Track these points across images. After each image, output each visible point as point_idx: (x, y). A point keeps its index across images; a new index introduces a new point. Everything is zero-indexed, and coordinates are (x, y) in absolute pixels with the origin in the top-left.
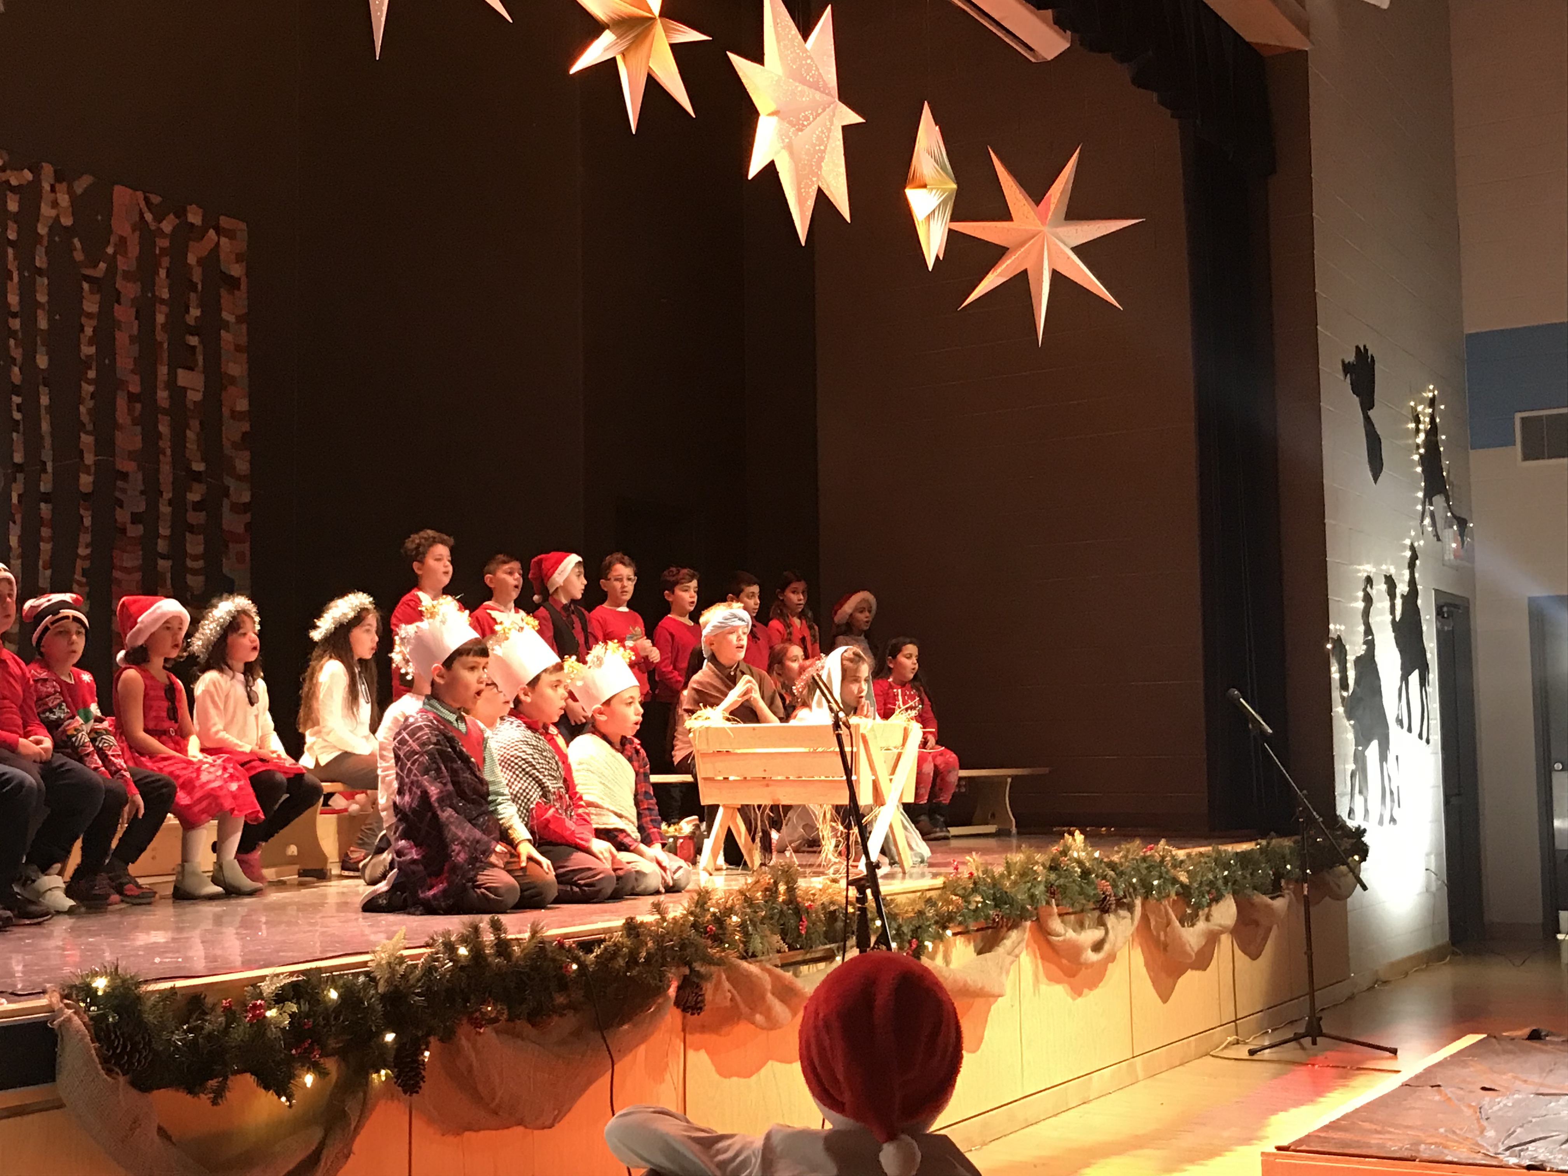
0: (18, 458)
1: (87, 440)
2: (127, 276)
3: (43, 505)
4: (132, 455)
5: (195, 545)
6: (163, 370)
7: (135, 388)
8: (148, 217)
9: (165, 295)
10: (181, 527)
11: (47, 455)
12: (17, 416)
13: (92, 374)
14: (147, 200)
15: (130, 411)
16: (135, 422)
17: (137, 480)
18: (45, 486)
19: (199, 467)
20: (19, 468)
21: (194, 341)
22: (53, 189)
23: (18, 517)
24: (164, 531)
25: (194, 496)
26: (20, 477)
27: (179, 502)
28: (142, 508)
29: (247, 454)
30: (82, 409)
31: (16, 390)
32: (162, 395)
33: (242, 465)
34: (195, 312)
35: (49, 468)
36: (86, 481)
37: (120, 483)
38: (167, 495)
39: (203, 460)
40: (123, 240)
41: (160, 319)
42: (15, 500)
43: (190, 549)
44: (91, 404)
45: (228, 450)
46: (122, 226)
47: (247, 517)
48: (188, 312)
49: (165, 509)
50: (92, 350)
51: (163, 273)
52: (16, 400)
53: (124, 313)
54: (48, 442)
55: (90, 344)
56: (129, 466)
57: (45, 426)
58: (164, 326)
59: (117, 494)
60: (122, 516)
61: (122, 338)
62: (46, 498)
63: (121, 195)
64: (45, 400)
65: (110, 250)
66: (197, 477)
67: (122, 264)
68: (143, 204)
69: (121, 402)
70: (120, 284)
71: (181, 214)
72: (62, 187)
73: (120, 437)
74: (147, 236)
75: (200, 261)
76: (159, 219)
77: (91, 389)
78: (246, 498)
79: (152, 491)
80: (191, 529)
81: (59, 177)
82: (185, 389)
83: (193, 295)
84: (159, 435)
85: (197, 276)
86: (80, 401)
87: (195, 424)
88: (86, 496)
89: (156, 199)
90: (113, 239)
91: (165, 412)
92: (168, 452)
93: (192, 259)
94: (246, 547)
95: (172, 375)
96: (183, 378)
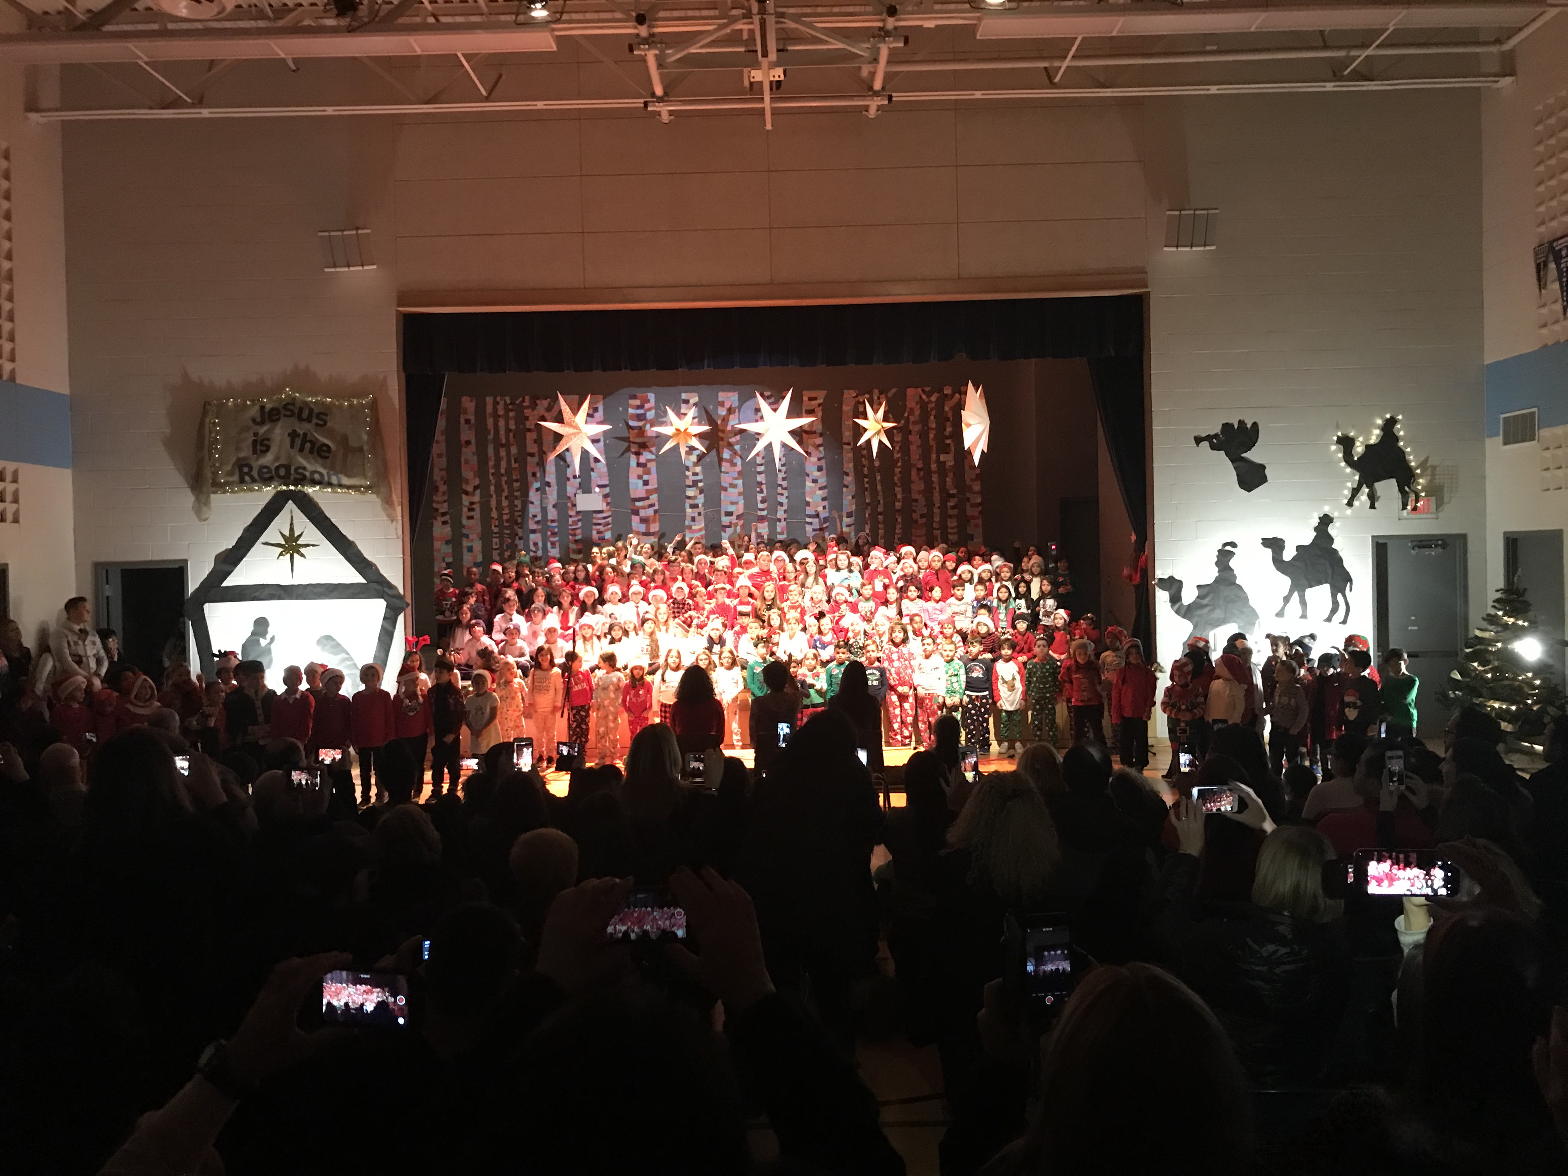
0: (867, 501)
1: (898, 490)
2: (915, 423)
3: (880, 517)
4: (919, 492)
5: (952, 523)
6: (934, 456)
7: (920, 465)
8: (924, 397)
9: (934, 426)
10: (945, 516)
11: (880, 498)
12: (867, 486)
13: (899, 464)
14: (923, 390)
15: (918, 475)
16: (920, 479)
17: (922, 501)
18: (880, 509)
19: (953, 491)
20: (868, 504)
21: (948, 441)
22: (879, 398)
23: (869, 522)
24: (937, 519)
25: (951, 503)
26: (869, 508)
27: (943, 507)
28: (925, 511)
29: (979, 483)
30: (896, 478)
31: (866, 476)
32: (934, 466)
33: (977, 487)
34: (949, 429)
35: (882, 502)
36: (898, 505)
37: (914, 504)
38: (938, 505)
39: (955, 488)
40: (912, 410)
41: (931, 436)
42: (867, 516)
43: (949, 524)
44: (899, 476)
45: (968, 482)
46: (911, 403)
47: (980, 508)
48: (945, 430)
49: (936, 511)
50: (899, 455)
51: (932, 418)
52: (866, 480)
53: (914, 438)
54: (881, 493)
55: (898, 452)
56: (918, 496)
57: (879, 487)
58: (933, 439)
59: (914, 508)
60: (915, 516)
61: (913, 448)
62: (880, 514)
63: (910, 392)
64: (878, 478)
65: (906, 415)
66: (953, 496)
67: (912, 418)
68: (921, 393)
69: (914, 472)
70: (911, 427)
71: (941, 391)
72: (883, 396)
73: (913, 486)
74: (923, 405)
75: (951, 408)
76: (929, 396)
77: (900, 470)
78: (979, 500)
79: (930, 505)
80: (950, 517)
81: (881, 393)
82: (945, 462)
83: (948, 424)
84: (933, 482)
85: (950, 415)
86: (894, 475)
87: (951, 475)
88: (898, 511)
89: (927, 389)
90: (908, 410)
91: (935, 472)
92: (937, 488)
93: (947, 408)
94: (980, 521)
95: (938, 457)
96: (942, 458)
